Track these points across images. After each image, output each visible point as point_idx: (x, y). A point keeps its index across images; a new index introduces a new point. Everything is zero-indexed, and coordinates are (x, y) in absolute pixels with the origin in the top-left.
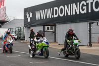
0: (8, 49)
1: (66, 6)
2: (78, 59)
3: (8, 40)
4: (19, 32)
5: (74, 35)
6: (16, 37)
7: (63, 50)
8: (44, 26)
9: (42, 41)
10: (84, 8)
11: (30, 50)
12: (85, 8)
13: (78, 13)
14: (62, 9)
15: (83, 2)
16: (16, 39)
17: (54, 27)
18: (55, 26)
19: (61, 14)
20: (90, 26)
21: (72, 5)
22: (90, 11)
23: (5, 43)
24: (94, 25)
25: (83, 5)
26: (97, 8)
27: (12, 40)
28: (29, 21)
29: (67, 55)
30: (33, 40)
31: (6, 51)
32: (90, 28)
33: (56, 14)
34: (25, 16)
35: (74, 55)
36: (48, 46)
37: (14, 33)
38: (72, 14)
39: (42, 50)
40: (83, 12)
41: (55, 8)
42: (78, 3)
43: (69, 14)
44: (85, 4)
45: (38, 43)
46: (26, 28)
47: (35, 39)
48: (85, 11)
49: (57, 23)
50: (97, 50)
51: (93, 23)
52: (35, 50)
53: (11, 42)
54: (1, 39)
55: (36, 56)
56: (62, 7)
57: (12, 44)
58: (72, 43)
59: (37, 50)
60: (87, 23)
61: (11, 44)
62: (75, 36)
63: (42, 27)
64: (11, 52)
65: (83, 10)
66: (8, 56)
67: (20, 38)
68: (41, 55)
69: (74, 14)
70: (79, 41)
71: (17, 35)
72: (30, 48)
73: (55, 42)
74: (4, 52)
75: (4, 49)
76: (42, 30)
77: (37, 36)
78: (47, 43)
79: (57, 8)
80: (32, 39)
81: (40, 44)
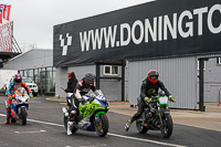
0: (18, 116)
1: (147, 21)
2: (167, 137)
3: (18, 97)
4: (43, 78)
5: (160, 85)
6: (36, 89)
7: (136, 118)
8: (98, 65)
9: (92, 99)
10: (188, 25)
11: (66, 118)
12: (190, 25)
13: (174, 36)
14: (138, 27)
15: (186, 13)
16: (35, 94)
17: (120, 68)
18: (123, 65)
19: (137, 38)
20: (202, 66)
21: (160, 18)
22: (200, 33)
23: (10, 102)
24: (210, 65)
25: (186, 19)
26: (216, 25)
27: (26, 97)
28: (64, 53)
29: (145, 130)
30: (73, 96)
31: (14, 121)
32: (201, 71)
33: (125, 39)
34: (56, 43)
35: (159, 129)
36: (106, 110)
37: (31, 79)
38: (160, 39)
39: (92, 119)
40: (184, 35)
41: (123, 26)
42: (175, 15)
43: (155, 40)
44: (191, 17)
45: (83, 102)
46: (59, 69)
47: (78, 95)
48: (190, 32)
49: (128, 58)
50: (216, 120)
51: (207, 59)
52: (76, 118)
53: (23, 100)
54: (1, 93)
55: (79, 131)
56: (138, 22)
57: (27, 105)
58: (155, 103)
59: (82, 118)
60: (193, 58)
61: (24, 104)
62: (163, 89)
63: (95, 67)
64: (24, 123)
65: (185, 29)
66: (18, 131)
67: (44, 91)
68: (89, 129)
69: (165, 38)
70: (171, 100)
71: (38, 84)
72: (67, 114)
73: (123, 100)
74: (8, 123)
75: (9, 116)
76: (94, 74)
77: (81, 88)
78: (104, 103)
79: (126, 25)
80: (70, 94)
81: (88, 105)
